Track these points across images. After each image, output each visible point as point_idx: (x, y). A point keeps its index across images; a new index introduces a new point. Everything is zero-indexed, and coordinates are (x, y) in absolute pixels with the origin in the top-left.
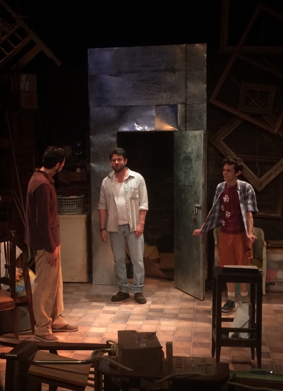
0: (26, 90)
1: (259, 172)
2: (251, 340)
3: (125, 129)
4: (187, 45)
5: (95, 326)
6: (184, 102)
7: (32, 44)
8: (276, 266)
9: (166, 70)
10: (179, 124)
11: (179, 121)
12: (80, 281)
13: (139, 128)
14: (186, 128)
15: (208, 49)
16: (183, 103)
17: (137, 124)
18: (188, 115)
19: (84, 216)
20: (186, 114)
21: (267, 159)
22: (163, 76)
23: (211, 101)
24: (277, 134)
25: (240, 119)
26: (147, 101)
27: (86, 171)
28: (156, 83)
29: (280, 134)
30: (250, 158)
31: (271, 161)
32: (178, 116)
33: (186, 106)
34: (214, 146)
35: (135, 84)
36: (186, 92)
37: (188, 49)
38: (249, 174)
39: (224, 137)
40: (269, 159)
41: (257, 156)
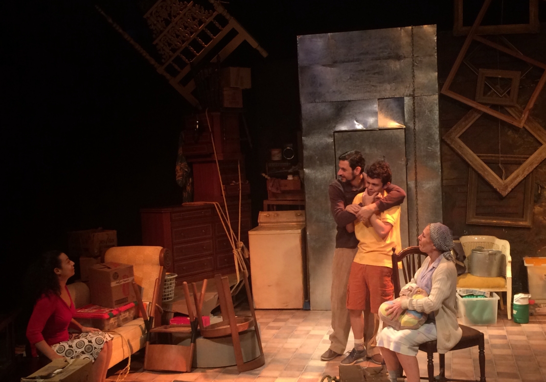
1: (503, 174)
3: (343, 128)
4: (413, 27)
5: (315, 359)
6: (412, 93)
7: (233, 33)
9: (389, 58)
10: (406, 121)
11: (406, 117)
12: (295, 308)
13: (359, 127)
14: (414, 124)
15: (438, 31)
16: (410, 95)
17: (357, 121)
18: (416, 109)
19: (300, 231)
20: (414, 108)
21: (512, 157)
22: (385, 64)
23: (444, 92)
24: (524, 127)
25: (479, 111)
26: (368, 94)
27: (300, 178)
28: (378, 73)
29: (527, 128)
30: (492, 156)
31: (517, 159)
32: (405, 110)
33: (414, 98)
34: (448, 145)
35: (353, 75)
36: (414, 82)
37: (414, 32)
38: (491, 176)
39: (461, 133)
40: (515, 157)
41: (500, 155)
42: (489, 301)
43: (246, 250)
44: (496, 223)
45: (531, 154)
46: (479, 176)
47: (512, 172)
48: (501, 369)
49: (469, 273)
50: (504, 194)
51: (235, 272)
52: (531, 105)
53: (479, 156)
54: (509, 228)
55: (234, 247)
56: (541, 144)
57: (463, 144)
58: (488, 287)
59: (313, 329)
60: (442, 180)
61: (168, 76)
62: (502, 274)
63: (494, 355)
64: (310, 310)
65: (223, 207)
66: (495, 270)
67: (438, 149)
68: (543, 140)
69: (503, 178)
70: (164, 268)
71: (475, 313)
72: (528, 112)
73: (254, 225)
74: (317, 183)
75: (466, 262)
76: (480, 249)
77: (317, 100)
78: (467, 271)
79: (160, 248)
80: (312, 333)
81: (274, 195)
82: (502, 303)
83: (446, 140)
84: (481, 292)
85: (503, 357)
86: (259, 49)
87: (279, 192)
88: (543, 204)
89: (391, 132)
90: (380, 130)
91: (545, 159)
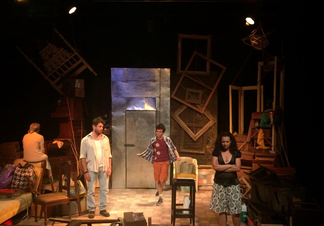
0: (78, 87)
1: (195, 132)
2: (190, 214)
3: (130, 109)
4: (161, 69)
5: (112, 211)
6: (159, 96)
7: (82, 64)
8: (203, 177)
9: (150, 81)
10: (157, 107)
11: (157, 106)
13: (136, 109)
14: (160, 109)
15: (171, 71)
16: (158, 97)
17: (136, 106)
18: (161, 103)
21: (199, 125)
22: (149, 83)
23: (172, 97)
24: (203, 113)
25: (186, 106)
26: (141, 95)
27: (110, 130)
28: (145, 87)
29: (205, 113)
30: (191, 124)
32: (156, 103)
33: (160, 98)
34: (173, 119)
35: (135, 87)
36: (160, 91)
37: (161, 71)
38: (190, 132)
39: (179, 114)
40: (200, 125)
41: (194, 124)
44: (191, 152)
45: (206, 124)
46: (186, 132)
47: (198, 131)
50: (195, 140)
52: (206, 104)
53: (186, 124)
54: (196, 154)
56: (210, 120)
57: (179, 119)
59: (113, 197)
60: (170, 133)
61: (50, 81)
62: (194, 173)
64: (112, 188)
65: (73, 141)
66: (191, 171)
67: (169, 120)
68: (210, 119)
72: (205, 107)
74: (117, 132)
76: (185, 163)
77: (119, 96)
80: (112, 199)
83: (173, 117)
86: (94, 72)
88: (210, 145)
89: (150, 112)
90: (146, 111)
91: (211, 127)
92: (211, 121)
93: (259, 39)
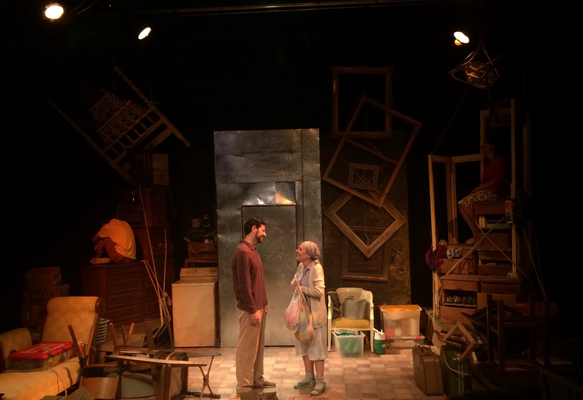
0: (158, 168)
1: (367, 241)
3: (249, 203)
4: (302, 129)
5: (222, 388)
6: (301, 179)
7: (163, 127)
9: (284, 151)
10: (297, 199)
11: (297, 196)
12: (208, 346)
13: (261, 203)
14: (303, 202)
15: (320, 133)
16: (300, 180)
17: (259, 199)
18: (304, 191)
19: (213, 284)
20: (303, 190)
21: (374, 229)
22: (281, 156)
23: (324, 179)
24: (382, 207)
25: (350, 194)
26: (268, 178)
27: (214, 241)
28: (276, 163)
29: (384, 207)
30: (359, 228)
31: (377, 230)
32: (296, 192)
33: (303, 182)
34: (328, 219)
35: (257, 163)
36: (302, 170)
37: (303, 133)
38: (359, 242)
39: (337, 210)
40: (376, 229)
41: (366, 227)
42: (357, 338)
43: (169, 299)
45: (387, 227)
46: (351, 243)
47: (374, 240)
48: (366, 391)
49: (343, 316)
50: (369, 256)
51: (160, 317)
52: (387, 191)
53: (350, 228)
54: (372, 282)
55: (159, 296)
56: (395, 220)
57: (338, 218)
58: (357, 328)
59: (222, 363)
60: (323, 244)
61: (108, 158)
62: (367, 317)
63: (361, 380)
64: (220, 347)
65: (151, 264)
66: (362, 314)
67: (320, 221)
68: (395, 216)
69: (368, 244)
70: (99, 315)
71: (347, 348)
72: (384, 196)
73: (177, 278)
74: (227, 246)
75: (341, 308)
76: (351, 298)
77: (229, 182)
78: (341, 315)
79: (96, 298)
80: (222, 366)
81: (194, 255)
82: (367, 339)
83: (326, 215)
84: (352, 331)
85: (367, 381)
86: (184, 140)
87: (197, 252)
88: (396, 264)
89: (285, 207)
90: (277, 205)
91: (398, 231)
92: (397, 221)
93: (482, 69)
